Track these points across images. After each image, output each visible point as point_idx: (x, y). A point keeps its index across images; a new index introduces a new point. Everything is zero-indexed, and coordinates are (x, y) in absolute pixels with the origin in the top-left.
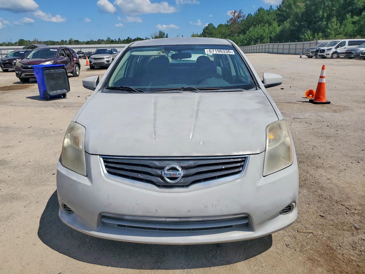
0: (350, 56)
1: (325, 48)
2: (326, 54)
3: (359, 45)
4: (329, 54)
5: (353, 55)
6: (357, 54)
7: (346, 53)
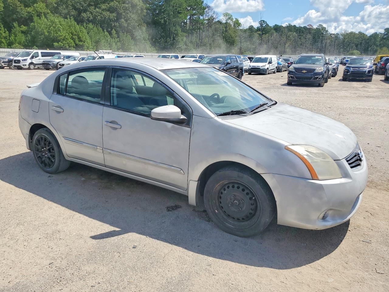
0: (48, 67)
1: (20, 58)
2: (23, 65)
3: (53, 56)
4: (26, 65)
5: (51, 66)
6: (54, 65)
7: (43, 64)
